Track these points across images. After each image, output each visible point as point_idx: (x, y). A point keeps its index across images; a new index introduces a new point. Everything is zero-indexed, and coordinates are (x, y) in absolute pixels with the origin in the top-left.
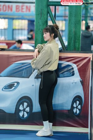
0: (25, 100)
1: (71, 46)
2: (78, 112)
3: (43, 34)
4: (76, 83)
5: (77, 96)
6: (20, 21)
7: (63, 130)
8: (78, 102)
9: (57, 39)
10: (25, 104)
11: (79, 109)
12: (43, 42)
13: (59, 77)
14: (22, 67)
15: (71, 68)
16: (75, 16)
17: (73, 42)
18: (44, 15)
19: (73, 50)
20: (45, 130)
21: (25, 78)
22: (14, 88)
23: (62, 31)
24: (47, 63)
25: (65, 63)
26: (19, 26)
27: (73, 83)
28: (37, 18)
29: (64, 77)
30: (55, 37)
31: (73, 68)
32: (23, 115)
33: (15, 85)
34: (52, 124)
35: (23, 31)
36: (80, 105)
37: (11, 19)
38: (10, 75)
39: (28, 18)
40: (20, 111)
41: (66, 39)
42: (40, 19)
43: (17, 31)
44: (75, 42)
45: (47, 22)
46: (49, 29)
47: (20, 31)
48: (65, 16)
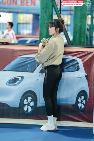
0: (29, 94)
1: (77, 40)
2: (83, 107)
3: (48, 29)
4: (81, 78)
5: (82, 91)
6: (25, 15)
7: (67, 125)
8: (83, 97)
9: (62, 33)
10: (30, 99)
11: (84, 104)
12: (48, 36)
13: (64, 72)
14: (26, 61)
15: (76, 62)
16: (81, 10)
17: (78, 36)
18: (50, 9)
19: (78, 45)
20: (50, 125)
21: (29, 72)
22: (18, 82)
23: (67, 25)
24: (51, 58)
25: (69, 58)
26: (23, 20)
27: (78, 78)
28: (42, 12)
29: (69, 72)
30: (60, 31)
31: (78, 63)
32: (28, 110)
33: (19, 80)
34: (56, 118)
35: (28, 25)
36: (85, 100)
37: (16, 13)
38: (15, 69)
39: (33, 12)
40: (25, 105)
41: (71, 34)
42: (45, 13)
43: (22, 25)
44: (80, 36)
45: (52, 16)
46: (54, 24)
47: (25, 25)
48: (71, 10)
